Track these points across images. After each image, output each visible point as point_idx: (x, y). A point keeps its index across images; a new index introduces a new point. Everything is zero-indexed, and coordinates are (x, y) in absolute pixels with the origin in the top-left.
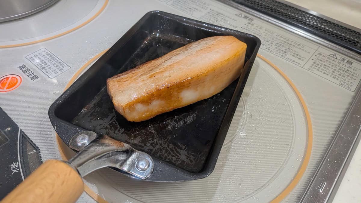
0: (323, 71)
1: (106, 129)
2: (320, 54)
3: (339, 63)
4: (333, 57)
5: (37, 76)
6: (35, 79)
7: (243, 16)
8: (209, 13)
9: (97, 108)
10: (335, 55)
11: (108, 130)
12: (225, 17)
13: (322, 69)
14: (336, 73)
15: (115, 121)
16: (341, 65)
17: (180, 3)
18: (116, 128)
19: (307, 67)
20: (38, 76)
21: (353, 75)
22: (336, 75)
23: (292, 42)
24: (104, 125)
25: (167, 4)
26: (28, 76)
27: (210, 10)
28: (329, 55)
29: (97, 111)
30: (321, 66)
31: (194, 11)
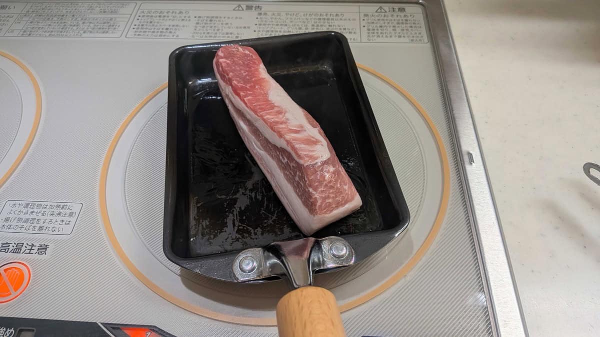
0: (384, 35)
1: (238, 241)
2: (366, 15)
3: (392, 16)
4: (381, 12)
5: (44, 245)
6: (46, 250)
7: (244, 7)
8: (198, 23)
9: (203, 221)
10: (381, 8)
11: (241, 241)
12: (223, 19)
13: (381, 33)
14: (399, 30)
15: (240, 224)
16: (395, 17)
17: (145, 27)
18: (249, 233)
19: (364, 39)
20: (46, 244)
21: (414, 23)
22: (400, 33)
23: (327, 15)
24: (231, 237)
25: (128, 38)
26: (29, 253)
27: (197, 19)
28: (376, 12)
29: (206, 226)
30: (377, 30)
31: (176, 29)
